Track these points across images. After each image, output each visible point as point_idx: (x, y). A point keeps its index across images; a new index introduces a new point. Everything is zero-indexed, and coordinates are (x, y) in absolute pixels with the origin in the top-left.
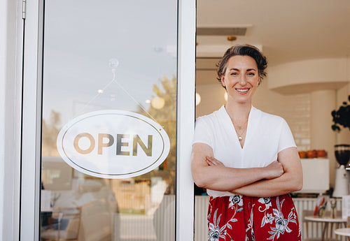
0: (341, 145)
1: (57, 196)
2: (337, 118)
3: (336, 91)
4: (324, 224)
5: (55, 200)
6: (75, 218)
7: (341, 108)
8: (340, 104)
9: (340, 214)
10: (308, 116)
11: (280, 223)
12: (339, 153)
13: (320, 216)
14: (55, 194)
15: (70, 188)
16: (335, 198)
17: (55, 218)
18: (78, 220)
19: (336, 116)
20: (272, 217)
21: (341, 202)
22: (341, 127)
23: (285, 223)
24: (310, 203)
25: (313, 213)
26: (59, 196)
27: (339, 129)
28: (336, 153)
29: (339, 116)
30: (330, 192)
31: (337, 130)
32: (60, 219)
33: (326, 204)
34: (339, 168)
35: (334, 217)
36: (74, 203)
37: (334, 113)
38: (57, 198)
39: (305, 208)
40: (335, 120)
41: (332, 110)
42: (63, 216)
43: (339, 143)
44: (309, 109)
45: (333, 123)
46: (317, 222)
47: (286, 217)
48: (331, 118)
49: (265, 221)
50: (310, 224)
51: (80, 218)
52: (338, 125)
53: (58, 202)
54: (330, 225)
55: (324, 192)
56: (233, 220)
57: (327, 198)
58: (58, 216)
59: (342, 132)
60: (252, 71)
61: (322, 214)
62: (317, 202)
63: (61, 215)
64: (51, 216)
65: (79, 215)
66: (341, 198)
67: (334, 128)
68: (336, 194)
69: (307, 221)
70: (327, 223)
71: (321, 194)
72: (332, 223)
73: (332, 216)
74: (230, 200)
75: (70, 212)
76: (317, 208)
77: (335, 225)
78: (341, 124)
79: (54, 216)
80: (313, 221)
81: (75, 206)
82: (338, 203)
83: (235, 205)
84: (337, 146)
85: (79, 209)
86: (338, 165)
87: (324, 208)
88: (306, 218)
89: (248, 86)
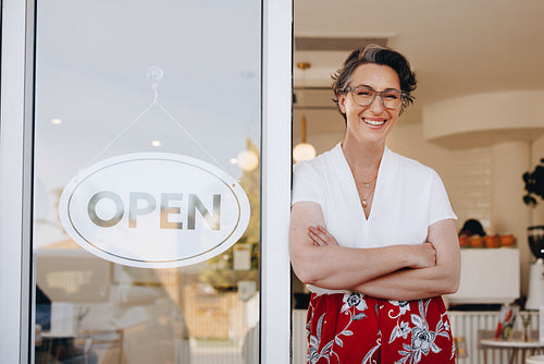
0: (538, 227)
1: (84, 311)
2: (531, 184)
3: (530, 142)
4: (511, 352)
5: (80, 318)
6: (112, 348)
7: (538, 168)
8: (537, 162)
9: (536, 335)
10: (488, 183)
11: (423, 338)
12: (536, 239)
13: (505, 339)
14: (81, 308)
15: (106, 299)
16: (529, 311)
17: (79, 347)
18: (117, 350)
19: (530, 181)
20: (407, 328)
21: (538, 316)
22: (538, 198)
23: (431, 337)
24: (490, 319)
25: (494, 334)
26: (88, 311)
27: (534, 202)
28: (531, 239)
29: (534, 182)
30: (521, 302)
31: (531, 204)
32: (86, 349)
33: (514, 319)
34: (534, 263)
35: (526, 340)
36: (112, 323)
37: (526, 177)
38: (84, 315)
39: (483, 327)
40: (529, 187)
41: (524, 171)
42: (93, 343)
43: (535, 223)
44: (488, 172)
45: (525, 193)
46: (502, 348)
47: (432, 328)
48: (523, 184)
49: (396, 333)
50: (490, 352)
51: (121, 347)
52: (533, 195)
53: (85, 321)
54: (520, 352)
55: (512, 301)
56: (347, 333)
57: (516, 309)
58: (83, 345)
59: (538, 207)
60: (392, 93)
61: (508, 335)
62: (501, 316)
63: (89, 341)
64: (72, 344)
65: (119, 343)
66: (537, 311)
67: (527, 200)
68: (530, 305)
69: (485, 348)
70: (515, 349)
71: (507, 305)
72: (524, 349)
73: (523, 338)
74: (345, 300)
75: (104, 337)
76: (500, 325)
77: (528, 353)
78: (538, 194)
79: (77, 343)
80: (494, 347)
81: (113, 328)
82: (534, 319)
83: (351, 309)
84: (531, 229)
85: (120, 332)
86: (534, 259)
87: (511, 326)
88: (484, 342)
89: (385, 116)
